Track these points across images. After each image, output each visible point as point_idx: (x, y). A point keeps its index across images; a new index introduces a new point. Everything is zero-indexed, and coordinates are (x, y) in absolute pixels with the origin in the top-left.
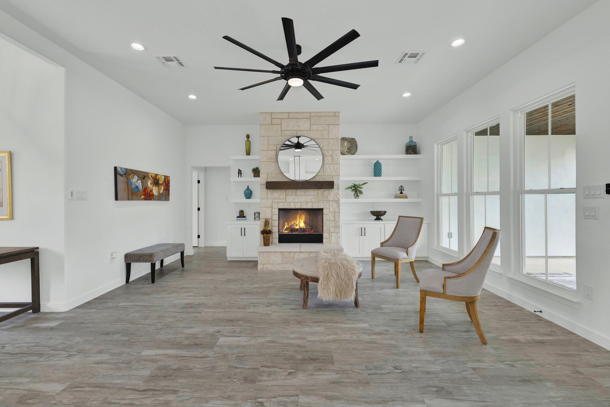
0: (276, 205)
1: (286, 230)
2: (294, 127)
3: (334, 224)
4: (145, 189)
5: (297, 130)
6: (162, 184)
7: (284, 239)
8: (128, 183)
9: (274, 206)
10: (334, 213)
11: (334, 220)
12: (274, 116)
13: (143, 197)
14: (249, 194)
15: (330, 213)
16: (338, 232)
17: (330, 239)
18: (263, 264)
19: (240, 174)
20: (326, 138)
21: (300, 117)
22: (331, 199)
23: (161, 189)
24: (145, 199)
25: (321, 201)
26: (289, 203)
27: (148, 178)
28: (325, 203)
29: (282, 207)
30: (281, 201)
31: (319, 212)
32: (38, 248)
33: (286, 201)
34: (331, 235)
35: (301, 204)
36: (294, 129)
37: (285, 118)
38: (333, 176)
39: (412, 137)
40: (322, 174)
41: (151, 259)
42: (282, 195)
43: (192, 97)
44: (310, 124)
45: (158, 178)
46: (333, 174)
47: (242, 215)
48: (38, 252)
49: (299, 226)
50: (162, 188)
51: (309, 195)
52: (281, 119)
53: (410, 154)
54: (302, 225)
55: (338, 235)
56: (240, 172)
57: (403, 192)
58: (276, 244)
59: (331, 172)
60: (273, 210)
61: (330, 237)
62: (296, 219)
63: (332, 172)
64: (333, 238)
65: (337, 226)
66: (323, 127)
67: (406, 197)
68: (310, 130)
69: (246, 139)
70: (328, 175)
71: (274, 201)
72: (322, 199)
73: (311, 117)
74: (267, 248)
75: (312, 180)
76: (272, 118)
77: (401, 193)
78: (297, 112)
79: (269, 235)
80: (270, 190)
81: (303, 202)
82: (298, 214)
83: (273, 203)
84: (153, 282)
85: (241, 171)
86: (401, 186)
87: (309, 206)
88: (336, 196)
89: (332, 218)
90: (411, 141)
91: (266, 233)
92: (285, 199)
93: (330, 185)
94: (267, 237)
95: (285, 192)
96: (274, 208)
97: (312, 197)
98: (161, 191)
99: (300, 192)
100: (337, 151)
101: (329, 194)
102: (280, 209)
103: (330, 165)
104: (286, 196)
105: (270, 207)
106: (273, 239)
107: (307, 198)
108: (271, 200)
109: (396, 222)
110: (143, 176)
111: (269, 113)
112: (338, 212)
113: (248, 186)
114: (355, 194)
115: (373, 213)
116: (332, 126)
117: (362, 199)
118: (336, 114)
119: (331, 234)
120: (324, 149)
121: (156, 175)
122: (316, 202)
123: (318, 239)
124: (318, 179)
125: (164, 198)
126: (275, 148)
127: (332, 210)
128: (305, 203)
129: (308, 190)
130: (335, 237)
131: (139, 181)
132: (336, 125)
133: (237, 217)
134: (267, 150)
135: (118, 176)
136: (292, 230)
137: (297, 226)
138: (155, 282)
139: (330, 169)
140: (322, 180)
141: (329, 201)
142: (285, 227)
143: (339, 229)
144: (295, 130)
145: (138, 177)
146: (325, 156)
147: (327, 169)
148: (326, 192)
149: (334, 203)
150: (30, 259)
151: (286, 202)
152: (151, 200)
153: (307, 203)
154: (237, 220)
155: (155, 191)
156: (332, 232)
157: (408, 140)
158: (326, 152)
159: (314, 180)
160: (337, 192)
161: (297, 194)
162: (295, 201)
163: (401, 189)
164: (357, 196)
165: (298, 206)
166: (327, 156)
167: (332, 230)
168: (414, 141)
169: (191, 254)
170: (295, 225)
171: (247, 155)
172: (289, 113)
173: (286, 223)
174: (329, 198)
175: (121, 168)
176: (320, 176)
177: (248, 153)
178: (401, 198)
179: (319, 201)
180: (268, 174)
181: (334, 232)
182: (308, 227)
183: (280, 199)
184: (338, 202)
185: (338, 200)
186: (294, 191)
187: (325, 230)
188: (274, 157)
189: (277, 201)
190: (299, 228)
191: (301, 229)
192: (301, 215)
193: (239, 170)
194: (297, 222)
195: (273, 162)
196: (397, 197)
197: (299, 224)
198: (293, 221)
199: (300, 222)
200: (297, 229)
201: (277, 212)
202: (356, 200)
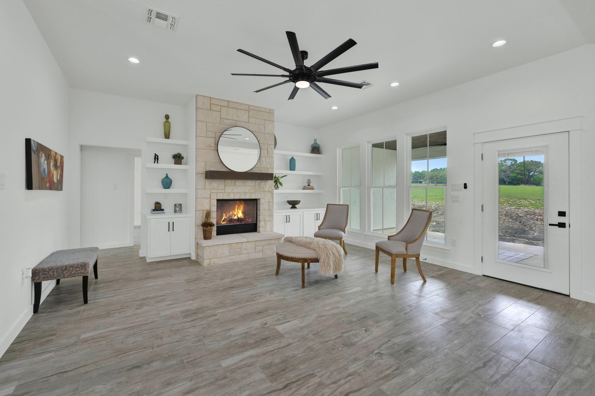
0: (216, 196)
1: (224, 221)
2: (234, 117)
3: (268, 214)
4: (49, 173)
5: (236, 121)
6: (59, 167)
7: (222, 231)
8: (39, 165)
9: (212, 197)
10: (269, 202)
11: (269, 210)
12: (213, 101)
13: (48, 185)
14: (167, 183)
15: (266, 203)
16: (272, 221)
17: (266, 228)
18: (210, 259)
19: (156, 160)
20: (262, 132)
21: (239, 108)
22: (267, 190)
23: (58, 173)
24: (49, 188)
25: (258, 191)
26: (229, 193)
27: (51, 158)
28: (261, 194)
29: (221, 197)
30: (219, 191)
31: (256, 201)
33: (225, 191)
34: (266, 224)
35: (240, 194)
36: (234, 118)
37: (225, 106)
38: (268, 169)
39: (316, 139)
40: (259, 166)
41: (83, 271)
42: (221, 185)
43: (134, 60)
44: (249, 117)
45: (57, 158)
46: (268, 167)
47: (158, 208)
51: (247, 186)
52: (221, 106)
53: (315, 153)
54: (240, 215)
55: (272, 223)
56: (156, 158)
57: (310, 184)
58: (215, 237)
59: (267, 165)
61: (266, 226)
62: (235, 209)
64: (268, 226)
65: (272, 215)
66: (260, 121)
67: (313, 189)
68: (249, 122)
69: (165, 120)
70: (264, 168)
71: (212, 191)
72: (258, 190)
73: (249, 109)
74: (207, 242)
75: (250, 171)
76: (211, 103)
77: (309, 185)
78: (237, 103)
79: (208, 228)
80: (208, 180)
81: (242, 193)
82: (236, 205)
83: (212, 194)
85: (158, 156)
86: (309, 179)
87: (247, 197)
88: (271, 187)
89: (267, 208)
90: (315, 143)
91: (206, 226)
92: (224, 190)
93: (270, 177)
94: (206, 231)
95: (224, 182)
96: (213, 199)
97: (249, 187)
98: (59, 177)
99: (239, 183)
100: (271, 145)
101: (264, 185)
102: (218, 200)
103: (266, 158)
104: (225, 187)
105: (208, 198)
107: (245, 189)
108: (209, 191)
109: (326, 209)
110: (48, 154)
111: (208, 97)
113: (167, 174)
114: (275, 186)
115: (289, 202)
116: (268, 122)
117: (281, 190)
118: (272, 112)
120: (261, 141)
121: (56, 154)
122: (253, 193)
123: (253, 228)
124: (256, 171)
125: (60, 187)
126: (214, 136)
128: (243, 194)
129: (247, 181)
130: (269, 225)
131: (46, 163)
132: (271, 122)
134: (205, 137)
135: (29, 152)
136: (231, 220)
137: (235, 216)
139: (266, 162)
140: (259, 172)
141: (265, 191)
142: (223, 217)
143: (273, 218)
144: (235, 120)
145: (45, 156)
146: (262, 149)
147: (263, 162)
148: (262, 183)
149: (269, 193)
151: (224, 193)
152: (52, 189)
153: (245, 193)
155: (55, 177)
156: (267, 220)
158: (263, 146)
159: (252, 171)
160: (271, 184)
161: (236, 185)
162: (234, 191)
163: (309, 182)
164: (277, 187)
165: (232, 197)
166: (264, 149)
167: (267, 218)
168: (317, 143)
170: (233, 215)
171: (165, 138)
172: (228, 101)
173: (224, 214)
174: (265, 189)
176: (257, 167)
177: (167, 136)
178: (308, 189)
179: (256, 191)
180: (206, 163)
181: (269, 221)
182: (246, 217)
183: (219, 189)
184: (272, 193)
185: (272, 191)
186: (234, 181)
187: (262, 219)
188: (212, 145)
189: (215, 191)
190: (236, 218)
191: (239, 219)
192: (239, 205)
193: (156, 155)
194: (235, 212)
195: (211, 150)
196: (304, 188)
197: (238, 214)
198: (231, 212)
199: (238, 212)
200: (235, 219)
201: (215, 203)
202: (276, 191)
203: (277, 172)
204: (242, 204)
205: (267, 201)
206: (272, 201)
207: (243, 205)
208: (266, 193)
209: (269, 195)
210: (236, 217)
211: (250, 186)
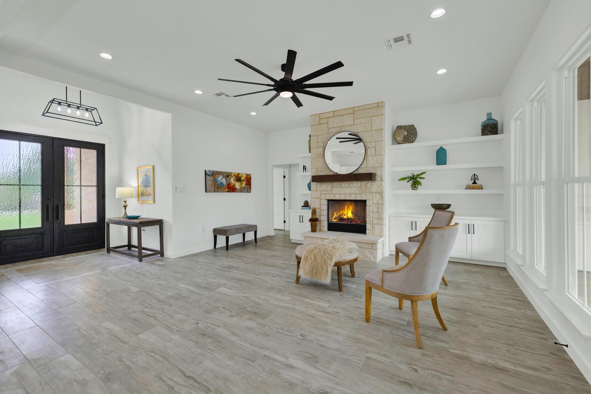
0: (324, 197)
1: (335, 219)
2: (339, 124)
3: (377, 216)
4: (228, 184)
5: (341, 127)
6: (244, 180)
7: (332, 227)
8: (215, 181)
9: (322, 198)
10: (378, 204)
11: (378, 212)
12: (322, 117)
13: (227, 190)
15: (374, 205)
16: (381, 225)
17: (373, 231)
19: (305, 170)
20: (369, 130)
21: (344, 114)
22: (374, 190)
23: (243, 184)
24: (228, 191)
25: (364, 192)
26: (335, 194)
27: (231, 176)
28: (368, 195)
29: (329, 198)
30: (328, 192)
31: (363, 202)
32: (162, 220)
33: (332, 192)
34: (374, 227)
35: (345, 195)
36: (339, 125)
37: (331, 117)
38: (376, 168)
39: (491, 113)
40: (365, 166)
42: (329, 187)
43: (253, 113)
44: (354, 119)
45: (240, 176)
46: (377, 165)
47: (306, 205)
48: (163, 223)
49: (347, 216)
50: (244, 183)
51: (353, 187)
52: (328, 118)
53: (487, 134)
54: (350, 215)
55: (382, 227)
56: (304, 168)
57: (476, 181)
58: (323, 231)
59: (374, 164)
60: (321, 200)
61: (373, 229)
63: (376, 163)
64: (376, 229)
65: (381, 218)
66: (366, 120)
67: (481, 188)
68: (354, 124)
69: (309, 139)
70: (371, 167)
71: (322, 192)
72: (365, 191)
73: (354, 111)
74: (314, 235)
75: (355, 173)
76: (320, 119)
77: (475, 183)
78: (342, 110)
79: (315, 223)
81: (347, 194)
82: (346, 205)
83: (321, 195)
84: (227, 249)
85: (305, 167)
86: (475, 175)
87: (353, 198)
88: (380, 188)
89: (375, 210)
90: (490, 118)
91: (314, 221)
92: (332, 191)
93: (369, 177)
94: (313, 225)
95: (331, 185)
96: (322, 199)
97: (355, 189)
98: (243, 186)
99: (345, 184)
100: (380, 142)
101: (371, 185)
102: (329, 201)
103: (373, 157)
104: (332, 189)
105: (319, 198)
106: (321, 227)
107: (351, 190)
108: (320, 192)
110: (227, 175)
111: (318, 114)
112: (381, 204)
114: (412, 185)
115: (435, 206)
116: (375, 118)
117: (421, 190)
118: (379, 105)
119: (374, 225)
120: (367, 141)
121: (239, 174)
122: (359, 194)
123: (362, 229)
124: (361, 171)
125: (246, 190)
126: (323, 145)
127: (375, 202)
128: (348, 195)
129: (352, 182)
130: (378, 229)
131: (224, 179)
132: (379, 116)
133: (302, 206)
134: (316, 148)
135: (207, 176)
136: (341, 219)
137: (345, 216)
139: (373, 161)
140: (366, 172)
141: (372, 192)
142: (334, 216)
143: (382, 221)
145: (223, 176)
146: (369, 148)
147: (370, 161)
148: (369, 184)
149: (378, 194)
150: (159, 227)
151: (332, 194)
152: (233, 192)
153: (350, 194)
154: (302, 209)
155: (238, 185)
156: (376, 223)
157: (484, 118)
158: (369, 145)
159: (357, 172)
160: (380, 184)
161: (342, 187)
162: (340, 192)
163: (475, 179)
164: (415, 187)
165: (343, 198)
166: (370, 148)
167: (375, 221)
168: (493, 117)
170: (343, 215)
171: (309, 152)
172: (334, 111)
173: (335, 213)
174: (373, 190)
175: (209, 171)
176: (364, 168)
178: (472, 189)
179: (363, 192)
180: (317, 169)
181: (377, 224)
182: (355, 217)
183: (327, 191)
184: (381, 194)
185: (381, 191)
186: (340, 183)
187: (368, 221)
188: (322, 153)
189: (324, 192)
190: (346, 218)
191: (348, 219)
192: (348, 206)
193: (304, 166)
194: (345, 212)
195: (321, 158)
196: (468, 188)
197: (347, 214)
198: (341, 211)
199: (348, 212)
200: (345, 218)
201: (325, 203)
202: (415, 192)
203: (416, 169)
204: (351, 205)
205: (376, 203)
206: (381, 203)
208: (374, 194)
209: (378, 196)
210: (345, 217)
211: (356, 187)
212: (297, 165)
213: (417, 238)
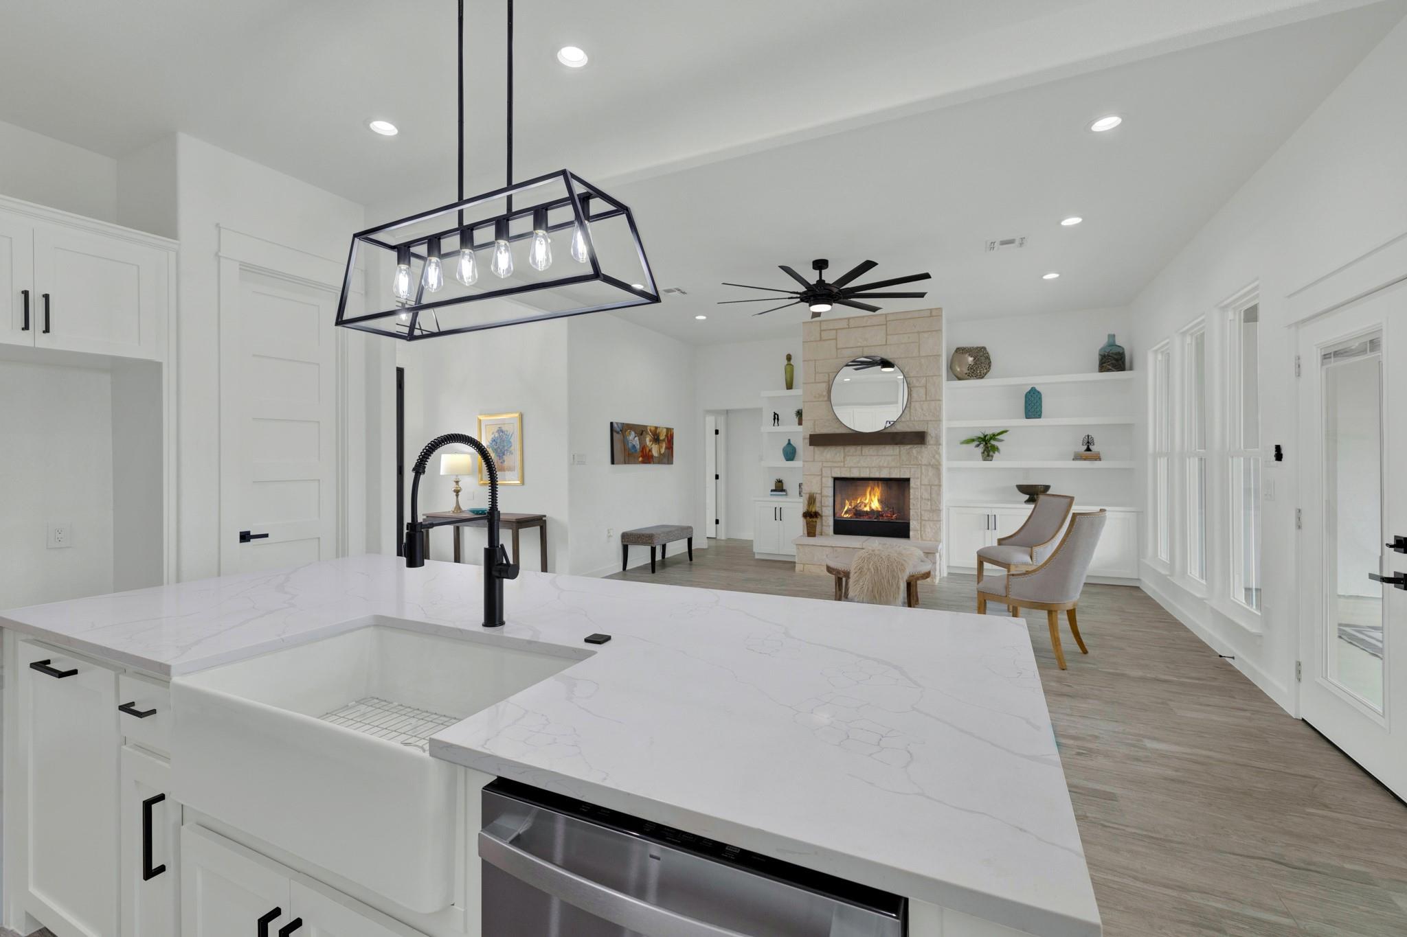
0: (829, 472)
1: (846, 513)
2: (859, 342)
3: (929, 506)
4: (643, 449)
5: (863, 347)
6: (664, 440)
7: (842, 528)
8: (625, 442)
9: (824, 474)
10: (931, 486)
11: (930, 500)
12: (825, 326)
13: (640, 459)
14: (790, 453)
15: (923, 487)
16: (937, 521)
17: (923, 532)
18: (804, 564)
19: (776, 420)
20: (914, 355)
21: (868, 324)
22: (925, 461)
23: (662, 447)
24: (643, 462)
25: (906, 465)
26: (850, 468)
27: (647, 433)
28: (913, 470)
29: (838, 475)
30: (835, 465)
31: (904, 483)
32: (545, 516)
33: (844, 464)
34: (924, 525)
35: (869, 469)
36: (859, 344)
37: (844, 329)
38: (927, 422)
39: (1114, 336)
40: (908, 419)
41: (650, 541)
42: (838, 455)
43: (702, 318)
44: (887, 335)
45: (659, 432)
46: (928, 418)
47: (779, 487)
48: (545, 521)
49: (870, 507)
50: (664, 445)
51: (884, 455)
52: (836, 330)
53: (1109, 370)
54: (876, 505)
55: (938, 526)
56: (776, 417)
57: (1091, 447)
58: (828, 535)
59: (924, 415)
60: (823, 479)
61: (922, 529)
62: (865, 495)
63: (927, 414)
64: (928, 530)
65: (936, 510)
66: (909, 337)
67: (1097, 458)
68: (886, 345)
69: (786, 362)
70: (919, 421)
71: (825, 464)
72: (907, 463)
73: (887, 321)
74: (812, 540)
75: (889, 430)
76: (821, 331)
77: (1088, 449)
79: (814, 520)
80: (816, 448)
81: (874, 467)
82: (868, 486)
83: (825, 469)
84: (653, 571)
85: (778, 415)
86: (1088, 436)
87: (885, 474)
88: (934, 457)
89: (926, 496)
90: (1112, 343)
91: (811, 516)
92: (844, 462)
93: (918, 438)
94: (811, 523)
95: (842, 450)
96: (825, 477)
97: (890, 458)
98: (663, 451)
99: (869, 450)
100: (934, 377)
101: (919, 453)
102: (836, 479)
103: (922, 403)
104: (844, 458)
105: (820, 475)
106: (824, 527)
107: (881, 460)
108: (821, 464)
110: (641, 431)
112: (936, 485)
113: (789, 440)
114: (983, 453)
115: (1023, 489)
116: (926, 335)
117: (998, 462)
118: (934, 314)
119: (923, 522)
120: (912, 375)
121: (656, 428)
122: (897, 467)
123: (900, 530)
124: (900, 428)
125: (665, 460)
126: (826, 379)
127: (925, 481)
128: (876, 469)
129: (883, 446)
130: (931, 528)
131: (637, 438)
132: (933, 332)
133: (772, 491)
134: (815, 382)
135: (615, 434)
136: (858, 513)
137: (865, 506)
138: (656, 573)
139: (922, 410)
140: (908, 429)
141: (921, 465)
142: (845, 506)
143: (939, 515)
144: (860, 347)
145: (636, 433)
146: (914, 387)
147: (916, 410)
148: (915, 450)
149: (930, 469)
150: (539, 527)
151: (844, 467)
152: (649, 463)
153: (880, 468)
154: (771, 495)
155: (655, 451)
156: (927, 519)
157: (1103, 343)
158: (915, 382)
159: (893, 429)
160: (934, 450)
161: (863, 454)
162: (859, 465)
163: (1088, 443)
164: (988, 455)
165: (865, 474)
166: (917, 387)
167: (926, 516)
168: (1118, 343)
169: (705, 547)
170: (863, 506)
171: (787, 389)
172: (849, 319)
173: (847, 502)
174: (921, 461)
175: (617, 423)
176: (905, 422)
177: (790, 386)
178: (1085, 460)
179: (902, 465)
180: (815, 422)
181: (929, 520)
182: (886, 509)
183: (835, 462)
184: (937, 468)
185: (937, 463)
186: (859, 448)
187: (912, 515)
188: (825, 393)
189: (829, 464)
190: (869, 510)
191: (872, 511)
192: (873, 489)
193: (775, 414)
194: (866, 499)
195: (822, 401)
196: (1078, 457)
197: (870, 503)
198: (858, 498)
199: (871, 500)
200: (867, 511)
201: (830, 483)
202: (987, 464)
203: (989, 425)
204: (878, 487)
205: (927, 483)
206: (936, 483)
207: (880, 488)
208: (923, 467)
209: (931, 472)
210: (867, 509)
211: (892, 455)
212: (758, 411)
213: (1013, 539)
